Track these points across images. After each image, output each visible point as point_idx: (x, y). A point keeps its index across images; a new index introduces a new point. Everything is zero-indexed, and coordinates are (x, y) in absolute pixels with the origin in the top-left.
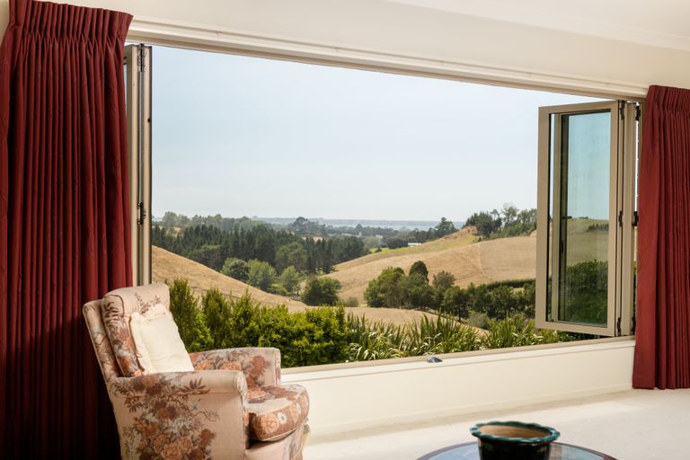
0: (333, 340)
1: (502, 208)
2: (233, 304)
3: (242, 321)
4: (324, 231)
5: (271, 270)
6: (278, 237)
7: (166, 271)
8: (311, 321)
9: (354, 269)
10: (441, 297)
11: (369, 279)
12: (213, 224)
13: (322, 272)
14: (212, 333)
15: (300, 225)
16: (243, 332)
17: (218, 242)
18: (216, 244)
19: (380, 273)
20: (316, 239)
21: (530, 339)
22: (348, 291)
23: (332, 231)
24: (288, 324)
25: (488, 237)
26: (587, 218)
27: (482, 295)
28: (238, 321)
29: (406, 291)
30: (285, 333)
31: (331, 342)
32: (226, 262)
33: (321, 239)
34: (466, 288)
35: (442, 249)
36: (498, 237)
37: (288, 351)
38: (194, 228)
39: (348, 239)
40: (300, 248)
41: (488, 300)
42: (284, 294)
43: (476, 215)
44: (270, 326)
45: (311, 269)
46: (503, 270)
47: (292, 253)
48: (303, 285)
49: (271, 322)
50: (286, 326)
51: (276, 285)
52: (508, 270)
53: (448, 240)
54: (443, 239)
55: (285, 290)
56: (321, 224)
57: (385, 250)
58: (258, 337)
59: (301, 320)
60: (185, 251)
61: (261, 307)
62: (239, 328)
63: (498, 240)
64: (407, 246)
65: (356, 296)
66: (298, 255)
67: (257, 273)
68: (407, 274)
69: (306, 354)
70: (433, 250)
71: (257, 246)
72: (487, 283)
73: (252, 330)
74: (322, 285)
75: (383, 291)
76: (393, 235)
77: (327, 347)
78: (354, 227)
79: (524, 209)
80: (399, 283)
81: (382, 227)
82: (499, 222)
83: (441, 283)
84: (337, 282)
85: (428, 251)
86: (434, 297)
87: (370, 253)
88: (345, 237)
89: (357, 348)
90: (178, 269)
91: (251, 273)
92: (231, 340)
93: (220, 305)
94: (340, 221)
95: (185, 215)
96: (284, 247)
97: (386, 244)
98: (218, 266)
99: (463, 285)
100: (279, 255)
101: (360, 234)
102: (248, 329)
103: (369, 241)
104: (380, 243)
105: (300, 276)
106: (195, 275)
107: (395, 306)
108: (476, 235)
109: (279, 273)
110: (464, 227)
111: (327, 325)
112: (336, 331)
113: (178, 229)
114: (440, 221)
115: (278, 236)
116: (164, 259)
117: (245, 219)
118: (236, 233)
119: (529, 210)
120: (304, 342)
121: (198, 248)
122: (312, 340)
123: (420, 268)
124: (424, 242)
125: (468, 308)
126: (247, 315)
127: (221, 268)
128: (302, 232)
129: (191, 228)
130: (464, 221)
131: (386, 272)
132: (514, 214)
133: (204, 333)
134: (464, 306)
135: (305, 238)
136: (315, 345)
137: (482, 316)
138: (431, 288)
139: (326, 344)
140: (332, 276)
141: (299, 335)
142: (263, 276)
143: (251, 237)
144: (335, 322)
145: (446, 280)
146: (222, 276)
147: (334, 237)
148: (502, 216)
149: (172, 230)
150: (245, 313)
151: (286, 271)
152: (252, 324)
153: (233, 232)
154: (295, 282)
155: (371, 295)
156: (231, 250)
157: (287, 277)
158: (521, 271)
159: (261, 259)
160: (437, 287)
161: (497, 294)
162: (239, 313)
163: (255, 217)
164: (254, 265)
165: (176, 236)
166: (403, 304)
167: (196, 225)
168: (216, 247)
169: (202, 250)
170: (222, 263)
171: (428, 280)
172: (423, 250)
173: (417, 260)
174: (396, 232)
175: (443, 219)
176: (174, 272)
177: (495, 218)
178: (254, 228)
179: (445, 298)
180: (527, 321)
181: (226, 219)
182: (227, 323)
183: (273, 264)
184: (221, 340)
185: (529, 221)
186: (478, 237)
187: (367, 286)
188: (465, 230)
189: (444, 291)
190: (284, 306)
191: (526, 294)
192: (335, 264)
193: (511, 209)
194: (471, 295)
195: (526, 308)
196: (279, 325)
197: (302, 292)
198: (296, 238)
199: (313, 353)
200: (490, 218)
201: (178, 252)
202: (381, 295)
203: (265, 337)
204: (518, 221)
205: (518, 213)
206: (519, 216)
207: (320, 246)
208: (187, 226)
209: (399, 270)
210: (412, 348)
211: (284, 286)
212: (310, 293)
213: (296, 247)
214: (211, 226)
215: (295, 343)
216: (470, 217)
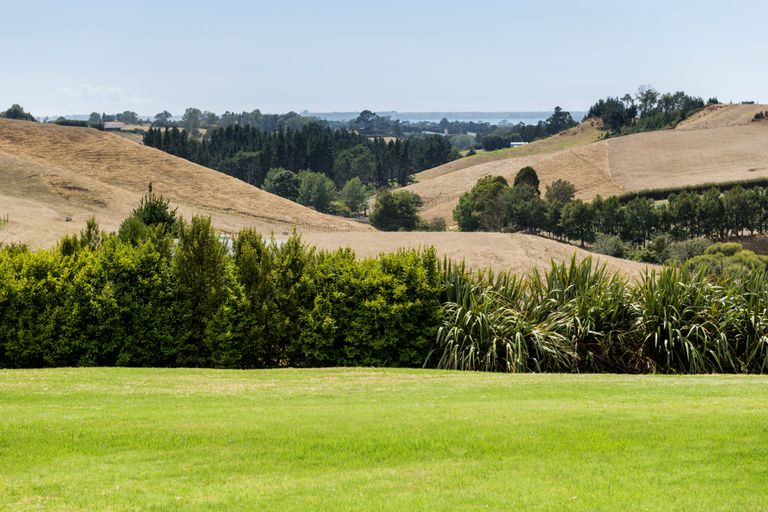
0: (421, 299)
1: (637, 92)
2: (276, 249)
3: (290, 274)
4: (398, 128)
5: (329, 183)
6: (337, 139)
7: (189, 188)
8: (389, 272)
9: (440, 179)
10: (557, 215)
11: (461, 192)
12: (250, 123)
13: (396, 184)
14: (247, 291)
15: (365, 121)
16: (292, 290)
17: (257, 147)
18: (254, 150)
19: (474, 183)
20: (387, 140)
21: (702, 290)
22: (432, 210)
23: (409, 128)
24: (357, 276)
25: (618, 132)
26: (752, 103)
27: (611, 210)
28: (284, 274)
29: (510, 207)
30: (352, 290)
31: (418, 302)
32: (269, 174)
33: (394, 140)
34: (590, 202)
35: (556, 150)
36: (633, 132)
37: (357, 315)
38: (225, 129)
39: (430, 139)
40: (367, 153)
41: (620, 218)
42: (347, 215)
43: (601, 102)
44: (329, 280)
45: (382, 182)
46: (640, 176)
47: (356, 160)
48: (372, 202)
49: (331, 275)
50: (353, 280)
51: (336, 203)
52: (647, 176)
53: (565, 138)
54: (558, 135)
55: (347, 209)
56: (393, 119)
57: (480, 153)
58: (313, 296)
59: (374, 271)
60: (213, 160)
61: (317, 253)
62: (286, 285)
63: (632, 137)
64: (509, 146)
65: (442, 215)
66: (363, 161)
67: (310, 187)
68: (511, 185)
69: (382, 319)
70: (545, 151)
71: (308, 152)
72: (618, 194)
73: (304, 287)
74: (397, 202)
75: (480, 208)
76: (490, 133)
77: (412, 309)
78: (438, 122)
79: (665, 93)
80: (501, 197)
81: (476, 121)
82: (633, 110)
83: (557, 195)
84: (417, 196)
85: (538, 152)
86: (547, 215)
87: (461, 157)
88: (427, 136)
89: (455, 309)
90: (205, 186)
91: (303, 188)
92: (275, 301)
93: (259, 252)
94: (419, 115)
95: (211, 111)
96: (345, 152)
97: (480, 144)
98: (258, 181)
99: (586, 197)
100: (338, 162)
101: (446, 131)
102: (298, 285)
103: (458, 141)
104: (473, 143)
105: (367, 190)
106: (228, 193)
107: (496, 229)
108: (602, 129)
109: (339, 187)
110: (585, 119)
111: (412, 276)
112: (425, 285)
113: (203, 131)
114: (553, 111)
115: (337, 136)
116: (185, 172)
117: (292, 115)
118: (281, 135)
119: (673, 93)
120: (379, 302)
121: (231, 156)
122: (391, 300)
123: (528, 176)
124: (533, 140)
125: (594, 230)
126: (296, 266)
127: (262, 182)
128: (369, 131)
129: (221, 129)
130: (586, 110)
131: (482, 183)
132: (653, 100)
133: (237, 293)
134: (589, 225)
135: (373, 139)
136: (395, 306)
137: (613, 239)
138: (543, 202)
139: (410, 304)
140: (410, 188)
141: (372, 291)
142: (318, 190)
143: (300, 140)
144: (421, 272)
145: (563, 191)
146: (264, 193)
147: (411, 137)
148: (638, 103)
149: (196, 133)
150: (294, 261)
151: (349, 184)
152: (305, 278)
153: (277, 132)
154: (361, 198)
155: (463, 214)
156: (274, 158)
157: (350, 193)
158: (664, 177)
159: (315, 170)
160: (551, 201)
161: (632, 208)
162: (285, 263)
163: (306, 112)
164: (306, 177)
165: (201, 140)
166: (505, 225)
167: (228, 124)
168: (254, 154)
169: (236, 159)
170: (264, 176)
171: (539, 193)
172: (530, 152)
173: (524, 166)
174: (495, 127)
175: (557, 108)
176: (200, 189)
177: (627, 105)
178: (305, 127)
179: (562, 216)
180: (673, 243)
181: (266, 116)
182: (268, 276)
183: (331, 175)
184: (261, 302)
185: (673, 109)
186: (605, 133)
187: (457, 202)
188: (587, 123)
189: (561, 207)
190: (348, 250)
191: (671, 208)
192: (414, 173)
193: (649, 92)
194: (598, 211)
195: (672, 226)
196: (343, 279)
197: (370, 211)
198: (360, 140)
199: (392, 317)
200: (621, 106)
201: (204, 162)
202: (476, 214)
203: (324, 296)
204: (658, 110)
205: (658, 98)
206: (660, 102)
207: (393, 149)
208: (215, 126)
209: (501, 180)
210: (533, 305)
211: (347, 204)
212: (381, 212)
213: (361, 151)
214: (248, 126)
215: (367, 304)
216: (594, 104)
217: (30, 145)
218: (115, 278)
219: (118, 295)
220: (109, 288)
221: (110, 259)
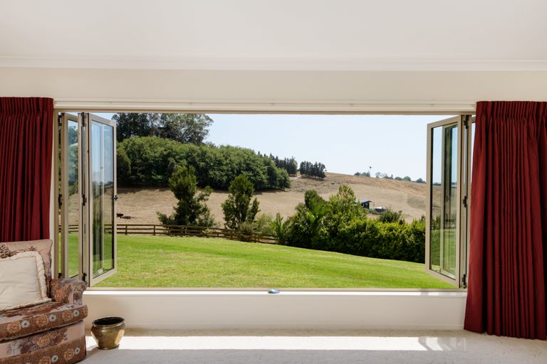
217: (422, 191)
218: (415, 234)
219: (416, 239)
220: (412, 237)
221: (414, 226)
